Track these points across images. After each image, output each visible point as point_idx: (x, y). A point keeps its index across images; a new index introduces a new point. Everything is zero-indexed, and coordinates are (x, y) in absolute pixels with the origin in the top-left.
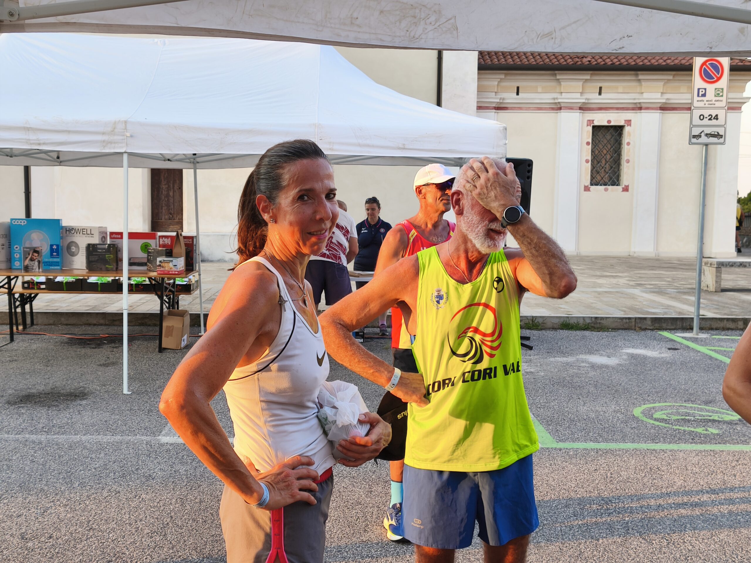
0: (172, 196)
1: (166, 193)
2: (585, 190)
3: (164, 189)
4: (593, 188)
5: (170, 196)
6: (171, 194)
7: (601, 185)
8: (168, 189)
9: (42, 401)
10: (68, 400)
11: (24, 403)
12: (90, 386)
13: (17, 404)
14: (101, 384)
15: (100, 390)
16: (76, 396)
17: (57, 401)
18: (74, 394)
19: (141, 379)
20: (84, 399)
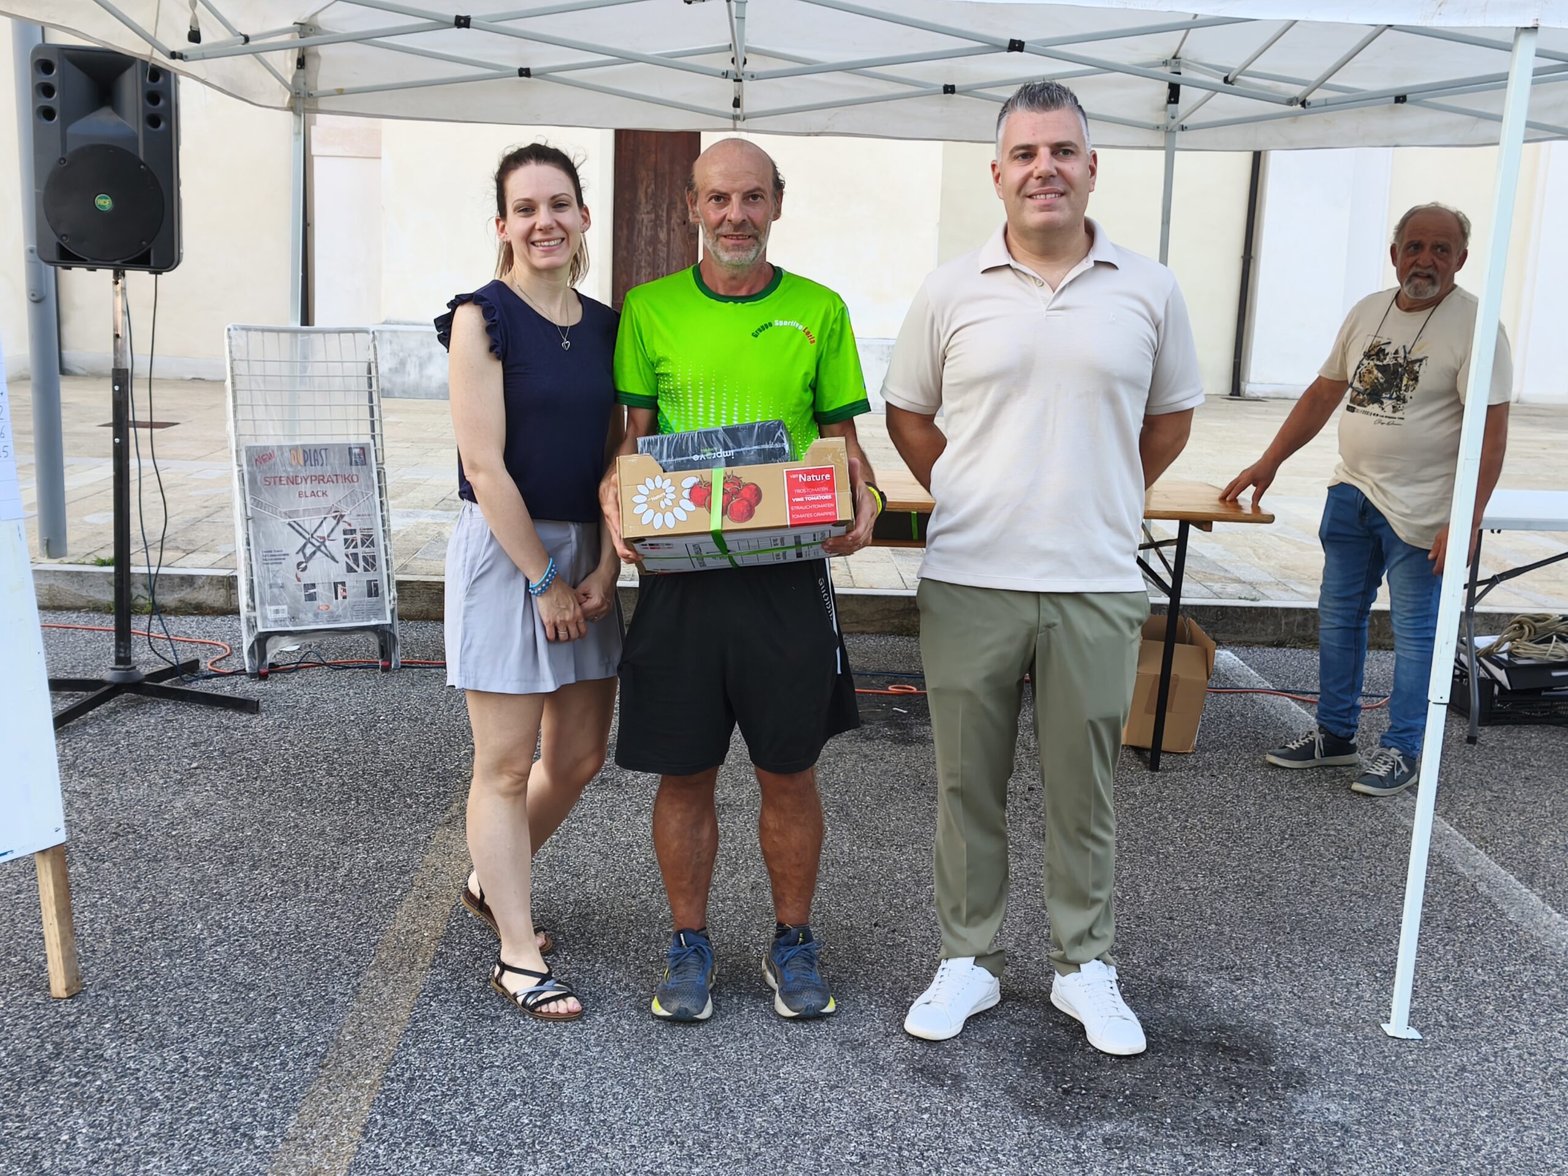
0: (664, 241)
1: (649, 233)
3: (645, 221)
5: (661, 242)
6: (663, 236)
8: (656, 224)
9: (1141, 1090)
10: (1240, 1087)
11: (1094, 1108)
12: (1185, 973)
13: (1077, 1118)
14: (1217, 966)
15: (1263, 1004)
16: (1226, 1049)
17: (1200, 1090)
18: (1197, 1033)
19: (1311, 929)
20: (1296, 1080)
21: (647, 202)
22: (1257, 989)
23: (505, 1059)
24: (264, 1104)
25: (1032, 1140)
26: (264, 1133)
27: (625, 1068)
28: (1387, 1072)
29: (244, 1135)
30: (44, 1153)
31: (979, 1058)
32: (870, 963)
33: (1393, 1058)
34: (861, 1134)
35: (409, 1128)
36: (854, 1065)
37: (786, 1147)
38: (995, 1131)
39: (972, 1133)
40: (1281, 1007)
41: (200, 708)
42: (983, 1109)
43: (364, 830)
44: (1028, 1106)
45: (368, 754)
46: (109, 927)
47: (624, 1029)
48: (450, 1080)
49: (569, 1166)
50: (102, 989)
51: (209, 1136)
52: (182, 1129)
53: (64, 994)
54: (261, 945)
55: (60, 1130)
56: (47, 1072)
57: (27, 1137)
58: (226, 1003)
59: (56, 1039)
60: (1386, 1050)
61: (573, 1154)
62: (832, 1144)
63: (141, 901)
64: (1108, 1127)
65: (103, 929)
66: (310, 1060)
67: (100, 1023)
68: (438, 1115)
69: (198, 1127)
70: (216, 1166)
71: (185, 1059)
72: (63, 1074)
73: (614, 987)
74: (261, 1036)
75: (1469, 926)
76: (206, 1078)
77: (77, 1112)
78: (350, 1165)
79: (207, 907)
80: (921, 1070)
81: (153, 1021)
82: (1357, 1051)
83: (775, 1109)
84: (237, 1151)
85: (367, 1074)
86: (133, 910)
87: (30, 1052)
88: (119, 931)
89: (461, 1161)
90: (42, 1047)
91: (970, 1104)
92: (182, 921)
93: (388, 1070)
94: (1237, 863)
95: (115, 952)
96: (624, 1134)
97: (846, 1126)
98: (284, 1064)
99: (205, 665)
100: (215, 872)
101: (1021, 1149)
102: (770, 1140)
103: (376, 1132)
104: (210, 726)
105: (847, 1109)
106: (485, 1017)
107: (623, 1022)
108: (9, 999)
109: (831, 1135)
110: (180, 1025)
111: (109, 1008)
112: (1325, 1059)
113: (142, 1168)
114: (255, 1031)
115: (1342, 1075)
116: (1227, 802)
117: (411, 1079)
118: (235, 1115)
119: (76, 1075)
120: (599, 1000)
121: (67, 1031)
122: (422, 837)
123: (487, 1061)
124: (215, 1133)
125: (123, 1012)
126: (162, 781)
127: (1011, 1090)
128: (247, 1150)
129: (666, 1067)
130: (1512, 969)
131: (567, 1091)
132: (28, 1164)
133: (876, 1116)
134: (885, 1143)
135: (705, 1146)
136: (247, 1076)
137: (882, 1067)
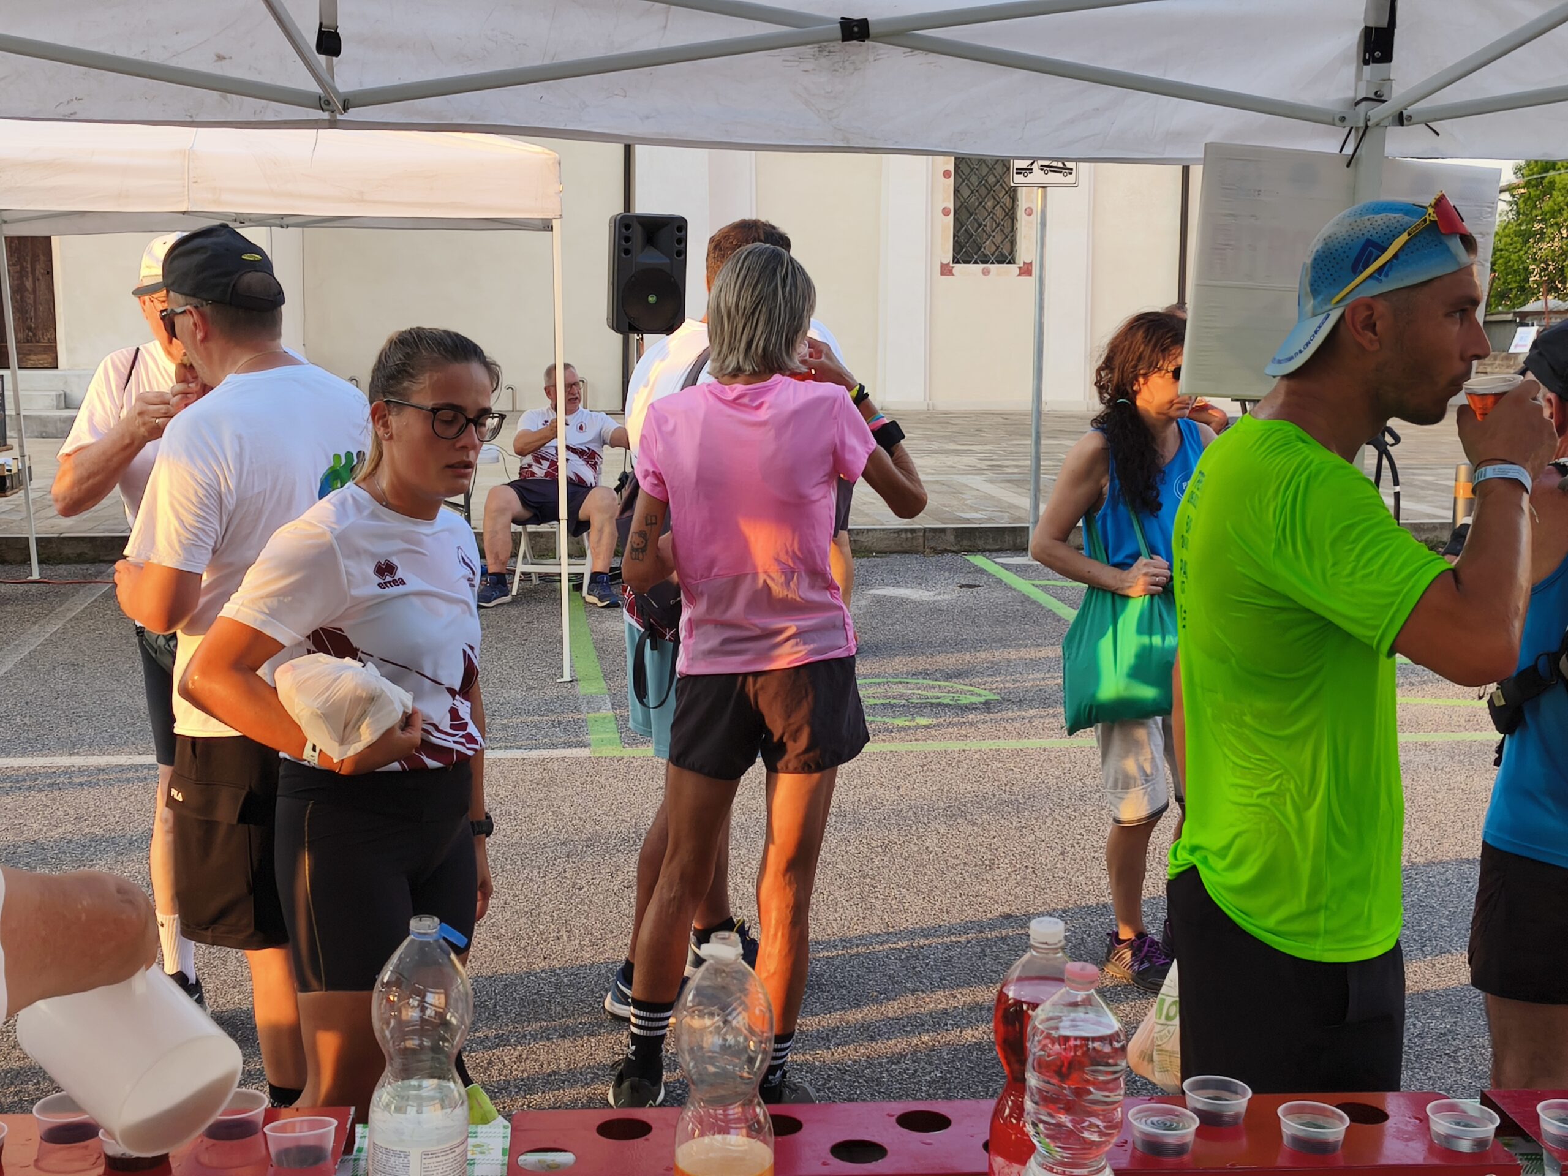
0: (30, 289)
1: (15, 283)
2: (942, 274)
4: (959, 268)
5: (27, 290)
6: (29, 284)
7: (976, 262)
8: (21, 275)
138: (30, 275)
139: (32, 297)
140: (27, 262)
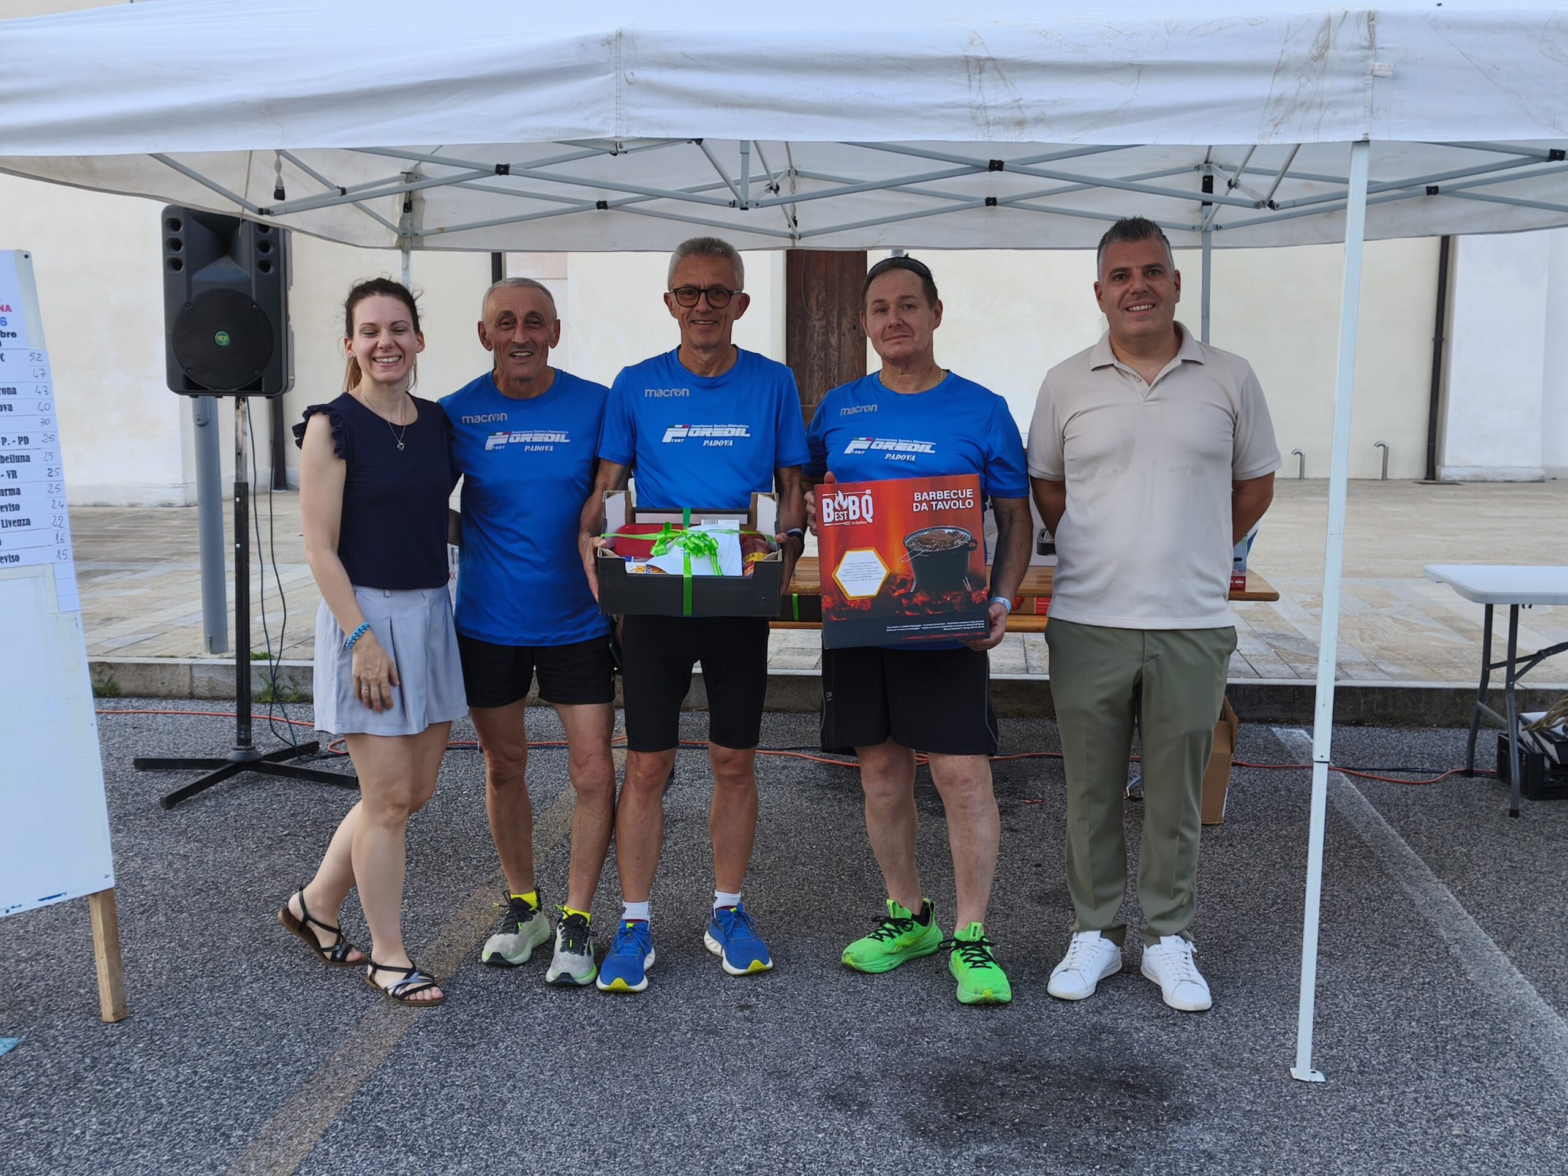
0: (835, 346)
1: (821, 338)
3: (817, 328)
5: (832, 346)
6: (834, 340)
8: (827, 330)
9: (1031, 1119)
10: (1126, 1118)
11: (980, 1133)
12: (1120, 1021)
13: (961, 1140)
14: (1154, 1014)
15: (1184, 1048)
16: (1129, 1086)
17: (1088, 1120)
18: (1108, 1072)
19: (1263, 984)
20: (1184, 1114)
21: (818, 310)
22: (1184, 1036)
23: (466, 1079)
24: (248, 1110)
25: (910, 1158)
26: (240, 1133)
27: (568, 1089)
28: (1276, 1109)
29: (223, 1134)
30: (57, 1143)
31: (891, 1089)
32: (826, 1007)
33: (1288, 1098)
34: (756, 1148)
35: (363, 1133)
36: (774, 1092)
37: (684, 1157)
38: (879, 1149)
39: (858, 1150)
40: (1200, 1052)
41: (309, 784)
42: (875, 1131)
43: (413, 888)
44: (919, 1129)
45: (441, 823)
46: (168, 966)
47: (580, 1058)
48: (412, 1095)
49: (487, 1166)
50: (146, 1016)
51: (195, 1133)
52: (174, 1128)
53: (111, 1019)
54: (291, 983)
55: (75, 1126)
56: (79, 1081)
57: (47, 1131)
58: (245, 1029)
59: (96, 1055)
60: (1285, 1090)
61: (495, 1157)
62: (726, 1155)
63: (202, 945)
64: (985, 1149)
65: (163, 968)
66: (299, 1076)
67: (135, 1043)
68: (390, 1123)
69: (187, 1126)
70: (191, 1157)
71: (195, 1073)
72: (92, 1082)
73: (585, 1022)
74: (265, 1056)
75: (1424, 983)
76: (207, 1088)
77: (93, 1112)
78: (302, 1160)
79: (256, 951)
80: (833, 1098)
81: (179, 1043)
82: (1256, 1091)
83: (688, 1126)
84: (213, 1146)
85: (343, 1088)
86: (194, 952)
87: (71, 1065)
88: (176, 969)
89: (397, 1159)
90: (82, 1061)
91: (866, 1126)
92: (231, 962)
93: (362, 1086)
94: (1217, 924)
95: (167, 986)
96: (545, 1142)
97: (745, 1141)
98: (276, 1079)
99: (325, 747)
100: (273, 923)
101: (897, 1165)
102: (671, 1149)
103: (334, 1135)
104: (312, 800)
105: (752, 1127)
106: (461, 1044)
107: (581, 1052)
108: (67, 1022)
109: (728, 1149)
110: (200, 1046)
111: (147, 1031)
112: (1221, 1097)
113: (131, 1157)
114: (260, 1053)
115: (1230, 1111)
116: (1233, 870)
117: (379, 1094)
118: (221, 1118)
119: (102, 1084)
120: (568, 1032)
121: (107, 1049)
122: (462, 894)
123: (449, 1080)
124: (200, 1131)
125: (157, 1035)
126: (254, 846)
127: (909, 1116)
128: (222, 1146)
129: (605, 1089)
130: (1448, 1023)
131: (509, 1107)
132: (42, 1151)
133: (776, 1134)
134: (775, 1157)
135: (613, 1154)
136: (241, 1088)
137: (799, 1094)
138: (836, 330)
139: (837, 353)
140: (833, 317)
